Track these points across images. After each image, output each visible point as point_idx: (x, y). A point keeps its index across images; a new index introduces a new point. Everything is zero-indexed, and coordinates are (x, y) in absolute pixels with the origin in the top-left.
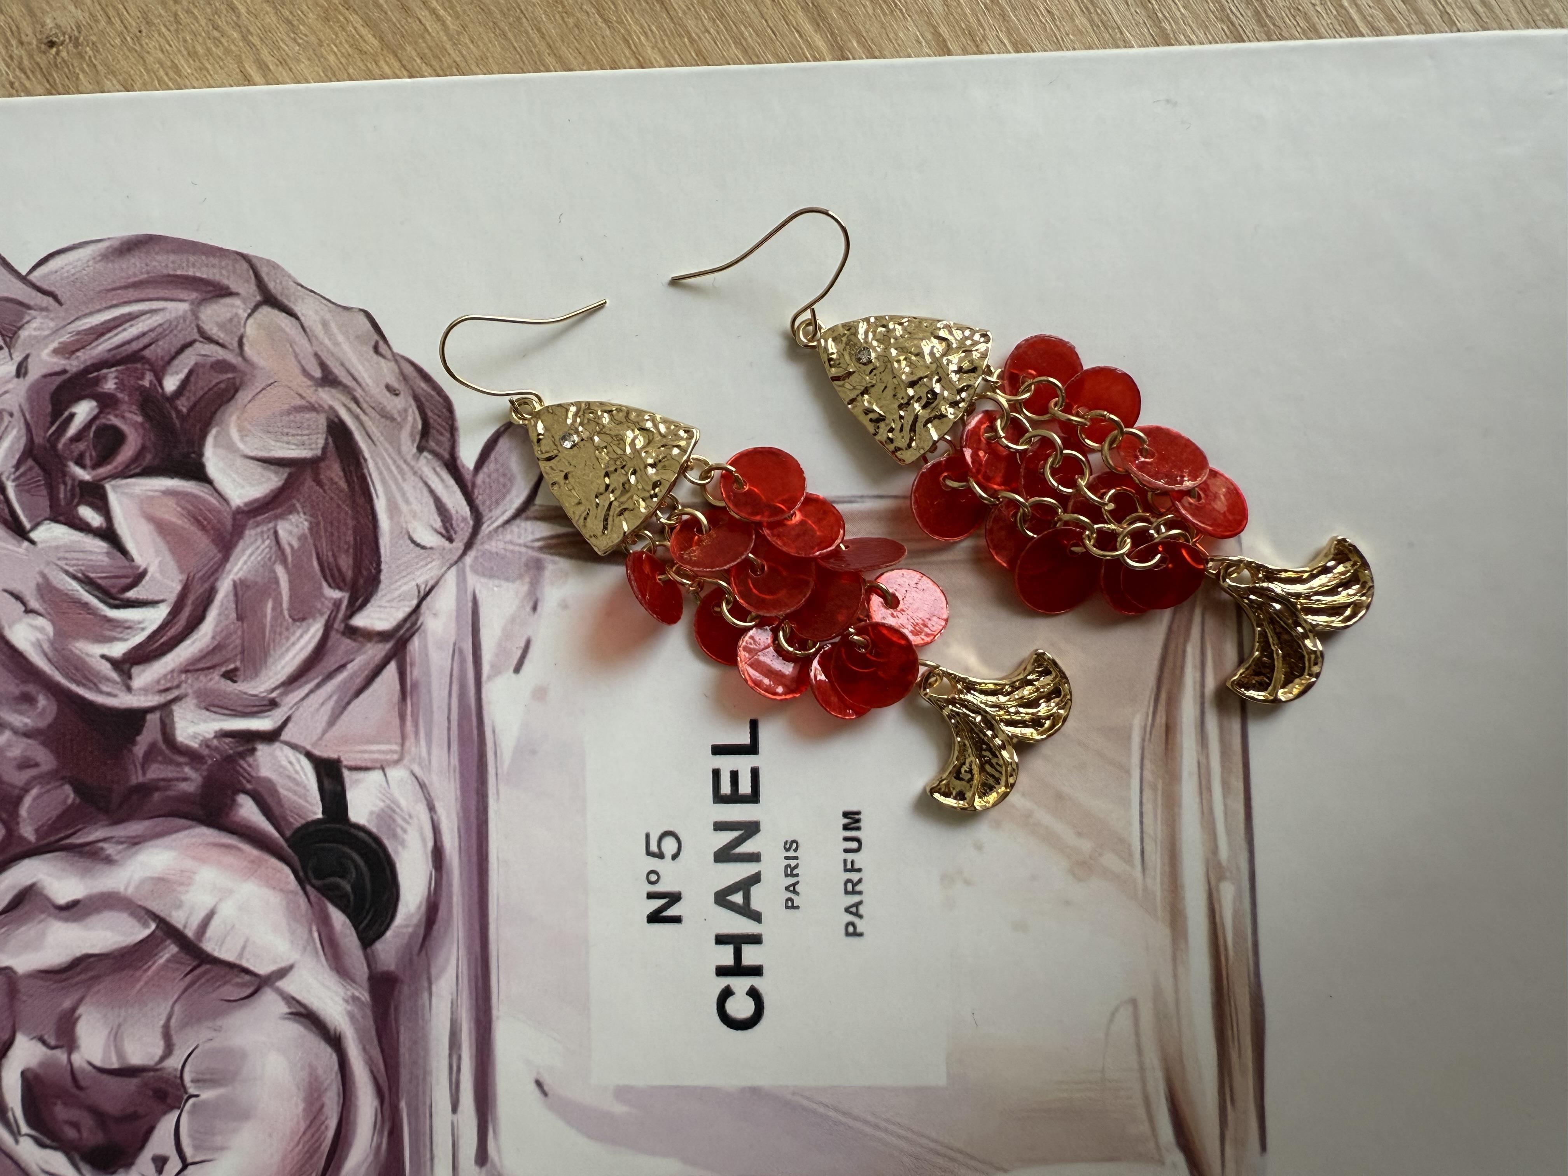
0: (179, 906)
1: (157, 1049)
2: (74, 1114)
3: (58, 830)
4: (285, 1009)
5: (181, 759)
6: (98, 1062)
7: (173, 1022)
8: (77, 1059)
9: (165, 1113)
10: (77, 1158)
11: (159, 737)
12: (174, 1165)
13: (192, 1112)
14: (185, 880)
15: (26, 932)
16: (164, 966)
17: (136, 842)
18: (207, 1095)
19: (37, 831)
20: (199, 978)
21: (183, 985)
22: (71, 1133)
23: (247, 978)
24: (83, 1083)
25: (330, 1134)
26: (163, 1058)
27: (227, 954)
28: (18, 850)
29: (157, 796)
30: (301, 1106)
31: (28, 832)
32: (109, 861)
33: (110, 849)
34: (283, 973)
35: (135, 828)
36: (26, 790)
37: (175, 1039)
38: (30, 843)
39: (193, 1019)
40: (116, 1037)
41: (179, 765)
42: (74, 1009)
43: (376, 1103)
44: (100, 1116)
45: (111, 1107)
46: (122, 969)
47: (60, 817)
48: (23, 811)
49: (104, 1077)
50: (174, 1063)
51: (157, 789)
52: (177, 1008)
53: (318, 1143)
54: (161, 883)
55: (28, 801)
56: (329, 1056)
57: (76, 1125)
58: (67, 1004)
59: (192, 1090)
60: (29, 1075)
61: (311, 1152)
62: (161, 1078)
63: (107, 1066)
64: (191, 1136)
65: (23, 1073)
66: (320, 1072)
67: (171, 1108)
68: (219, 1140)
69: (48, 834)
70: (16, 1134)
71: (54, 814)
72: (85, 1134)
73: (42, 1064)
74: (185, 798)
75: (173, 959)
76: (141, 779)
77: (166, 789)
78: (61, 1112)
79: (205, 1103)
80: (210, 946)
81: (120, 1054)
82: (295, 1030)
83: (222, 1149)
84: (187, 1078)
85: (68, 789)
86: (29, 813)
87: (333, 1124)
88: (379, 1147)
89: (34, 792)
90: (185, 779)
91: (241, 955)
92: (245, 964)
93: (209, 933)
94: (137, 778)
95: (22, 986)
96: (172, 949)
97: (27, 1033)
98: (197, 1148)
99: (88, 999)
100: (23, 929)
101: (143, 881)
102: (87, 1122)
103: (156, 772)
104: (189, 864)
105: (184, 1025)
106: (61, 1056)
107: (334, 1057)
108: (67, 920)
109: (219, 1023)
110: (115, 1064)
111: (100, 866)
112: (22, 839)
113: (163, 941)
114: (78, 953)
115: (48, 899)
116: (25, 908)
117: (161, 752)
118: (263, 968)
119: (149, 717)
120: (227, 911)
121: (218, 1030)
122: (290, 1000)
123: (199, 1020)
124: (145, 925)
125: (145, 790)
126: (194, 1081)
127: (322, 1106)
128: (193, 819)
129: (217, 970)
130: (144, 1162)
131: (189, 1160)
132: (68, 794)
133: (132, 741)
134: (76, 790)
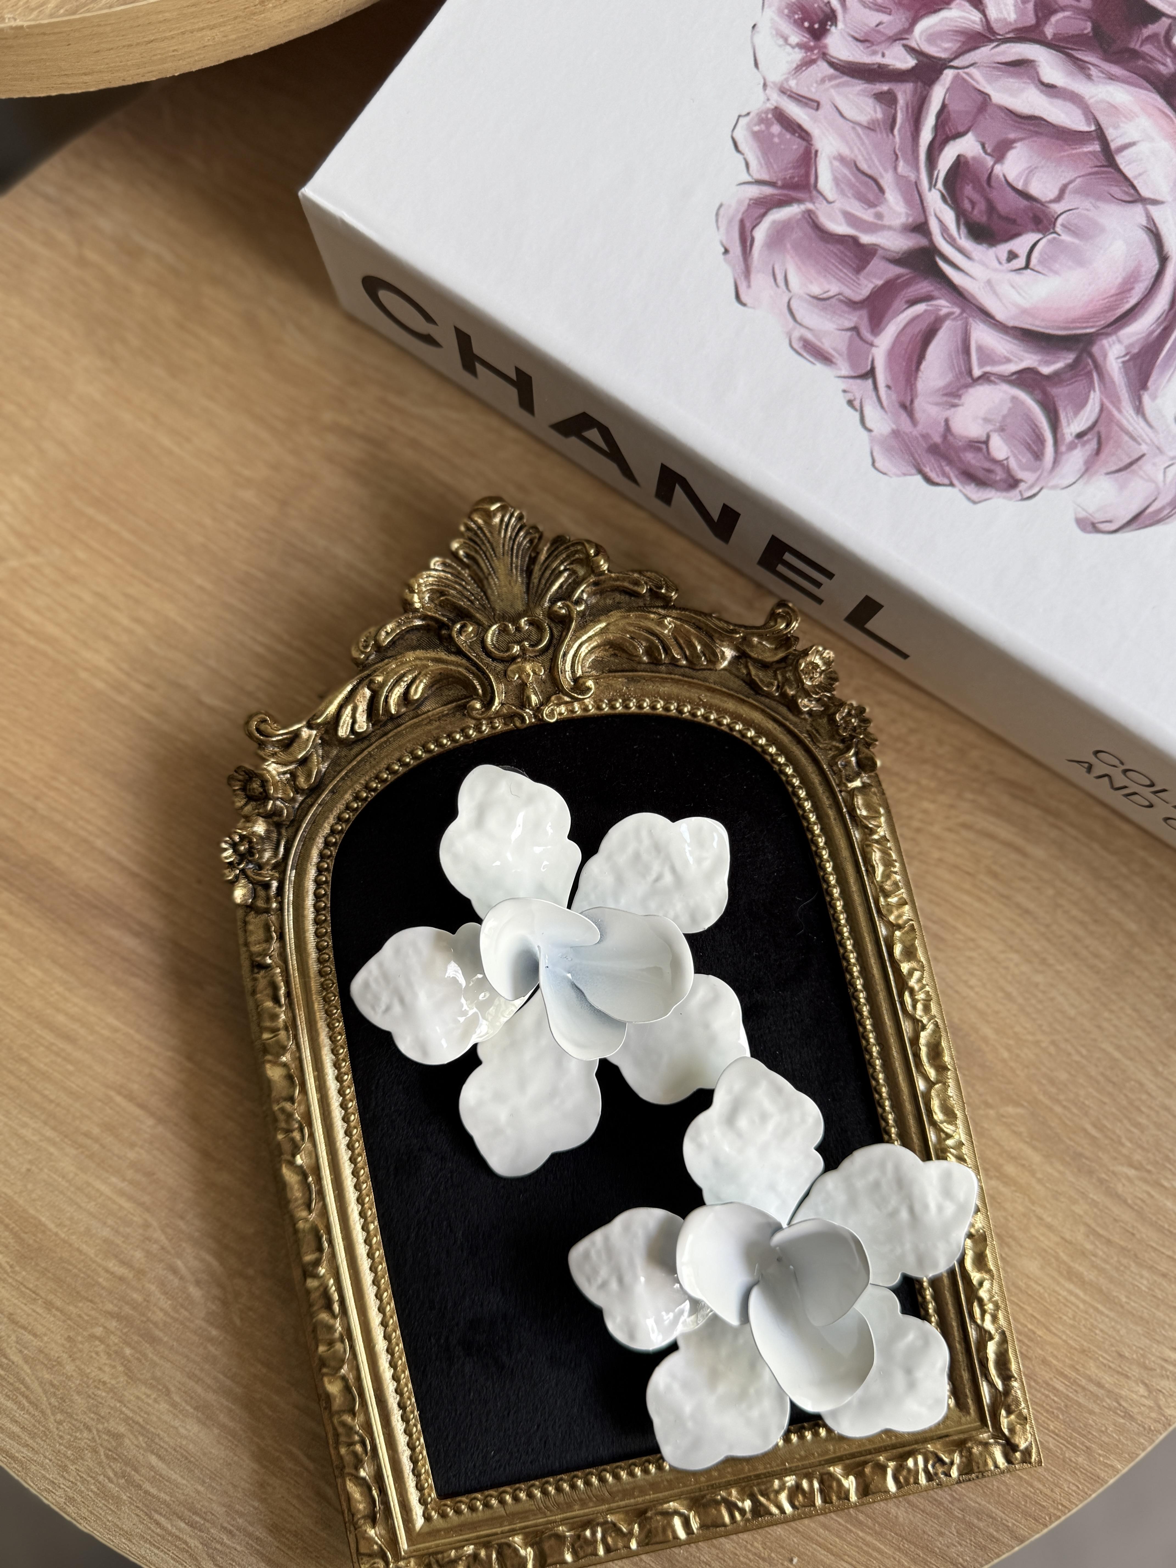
0: (1116, 127)
1: (1052, 194)
2: (976, 197)
3: (1068, 42)
4: (1144, 222)
5: (1168, 53)
6: (1010, 179)
7: (1071, 186)
8: (998, 169)
9: (1033, 231)
10: (962, 221)
11: (1163, 33)
12: (1020, 262)
13: (1050, 241)
14: (1130, 117)
15: (1012, 83)
16: (1086, 154)
17: (1112, 78)
18: (1066, 237)
19: (1055, 35)
20: (1103, 173)
21: (1090, 170)
22: (967, 205)
23: (1132, 191)
24: (993, 184)
25: (1128, 306)
26: (1052, 201)
27: (1129, 171)
28: (1037, 37)
29: (1141, 62)
30: (1120, 280)
31: (1049, 31)
32: (1089, 77)
33: (1093, 71)
34: (1155, 202)
35: (1116, 70)
36: (1063, 9)
37: (1067, 196)
38: (1047, 38)
39: (1085, 192)
40: (1031, 171)
41: (1165, 54)
42: (1014, 141)
43: (1167, 307)
44: (991, 208)
45: (1001, 207)
46: (1058, 138)
47: (1073, 36)
48: (1054, 19)
49: (1009, 189)
50: (1057, 208)
51: (1144, 59)
52: (1078, 180)
53: (1117, 307)
54: (1113, 109)
55: (1060, 15)
56: (1153, 264)
57: (973, 204)
58: (1012, 136)
59: (1058, 228)
60: (962, 160)
61: (1110, 309)
62: (1043, 212)
63: (1015, 184)
64: (1041, 254)
65: (959, 156)
66: (1143, 269)
67: (1039, 231)
68: (1057, 266)
69: (1060, 40)
70: (932, 184)
71: (1071, 32)
72: (976, 212)
73: (974, 158)
74: (1159, 75)
75: (1093, 153)
76: (1137, 47)
77: (1149, 62)
78: (969, 190)
79: (1062, 241)
80: (1121, 160)
81: (1026, 182)
82: (1144, 237)
83: (1056, 273)
84: (1060, 221)
85: (1089, 25)
86: (1057, 21)
87: (1132, 302)
88: (1153, 332)
89: (1067, 14)
90: (1164, 64)
91: (1136, 177)
92: (1135, 183)
93: (1125, 153)
94: (1135, 45)
95: (990, 110)
96: (1096, 147)
97: (977, 136)
98: (1040, 262)
99: (1026, 142)
100: (1011, 80)
101: (1102, 101)
102: (982, 205)
103: (1148, 49)
104: (1136, 109)
105: (1077, 192)
106: (990, 161)
107: (1157, 267)
108: (1042, 91)
109: (1099, 204)
110: (1020, 186)
111: (1081, 77)
112: (1043, 33)
113: (1093, 139)
114: (1037, 113)
115: (1037, 73)
116: (1021, 70)
117: (1159, 42)
118: (1145, 192)
119: (1164, 19)
120: (1143, 148)
121: (1096, 208)
122: (1150, 219)
123: (1088, 195)
124: (1089, 125)
125: (1136, 54)
126: (1063, 225)
127: (1132, 289)
128: (1154, 88)
129: (1117, 175)
130: (1003, 250)
131: (1032, 264)
132: (1088, 27)
133: (1145, 24)
134: (1094, 28)
